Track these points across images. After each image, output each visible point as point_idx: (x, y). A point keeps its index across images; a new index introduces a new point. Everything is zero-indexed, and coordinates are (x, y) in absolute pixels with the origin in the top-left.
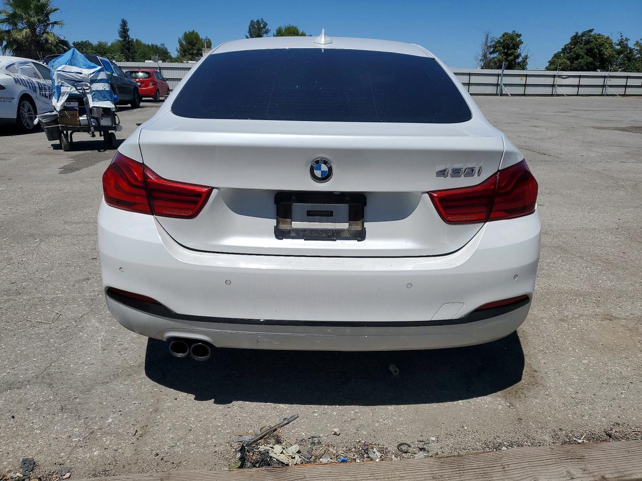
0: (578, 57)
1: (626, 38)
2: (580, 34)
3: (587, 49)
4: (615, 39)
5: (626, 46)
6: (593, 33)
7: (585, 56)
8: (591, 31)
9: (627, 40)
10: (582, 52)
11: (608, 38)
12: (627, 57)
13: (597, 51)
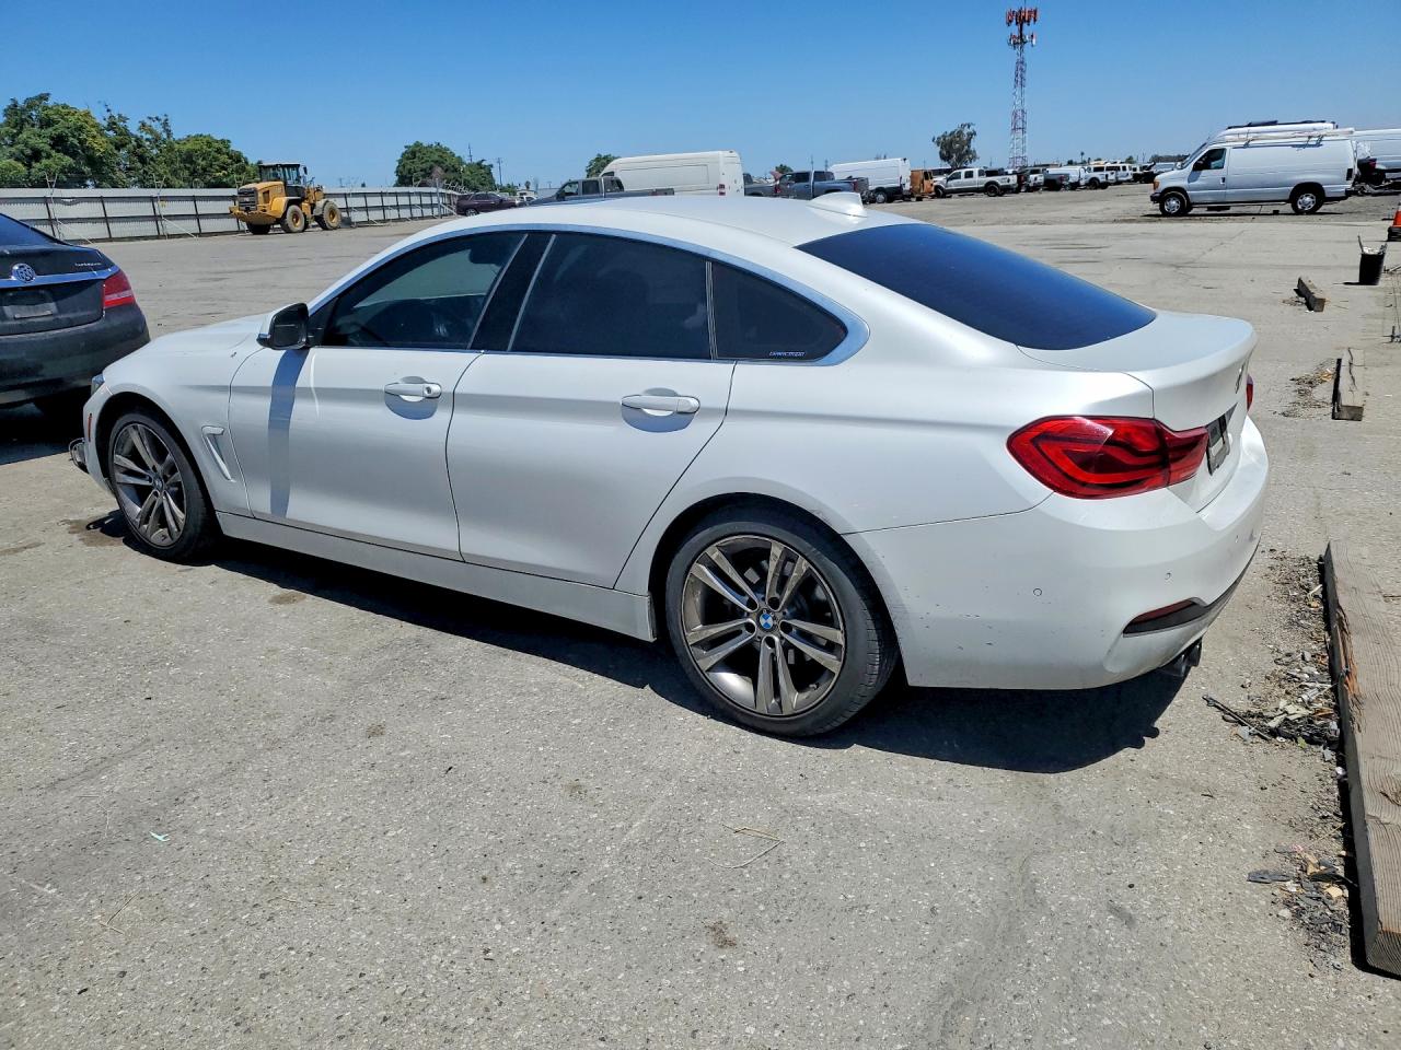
0: (36, 155)
1: (120, 116)
2: (21, 103)
3: (52, 138)
4: (100, 117)
5: (125, 133)
6: (50, 103)
7: (53, 153)
8: (44, 97)
9: (124, 120)
10: (43, 144)
11: (87, 114)
12: (136, 154)
13: (76, 142)
